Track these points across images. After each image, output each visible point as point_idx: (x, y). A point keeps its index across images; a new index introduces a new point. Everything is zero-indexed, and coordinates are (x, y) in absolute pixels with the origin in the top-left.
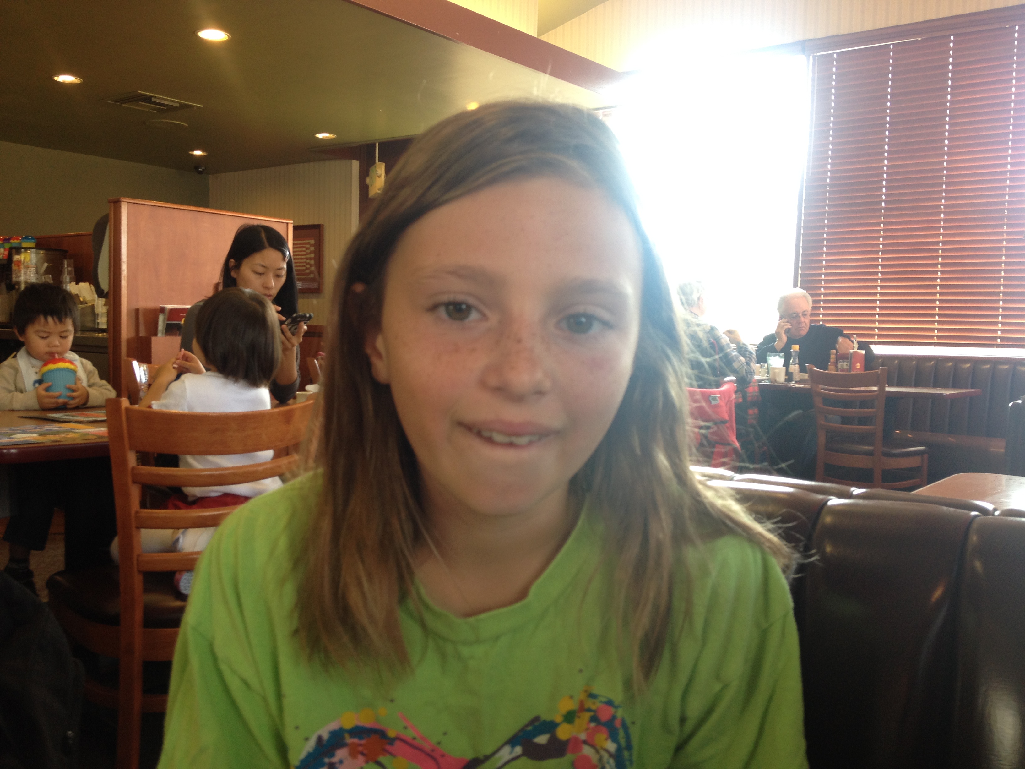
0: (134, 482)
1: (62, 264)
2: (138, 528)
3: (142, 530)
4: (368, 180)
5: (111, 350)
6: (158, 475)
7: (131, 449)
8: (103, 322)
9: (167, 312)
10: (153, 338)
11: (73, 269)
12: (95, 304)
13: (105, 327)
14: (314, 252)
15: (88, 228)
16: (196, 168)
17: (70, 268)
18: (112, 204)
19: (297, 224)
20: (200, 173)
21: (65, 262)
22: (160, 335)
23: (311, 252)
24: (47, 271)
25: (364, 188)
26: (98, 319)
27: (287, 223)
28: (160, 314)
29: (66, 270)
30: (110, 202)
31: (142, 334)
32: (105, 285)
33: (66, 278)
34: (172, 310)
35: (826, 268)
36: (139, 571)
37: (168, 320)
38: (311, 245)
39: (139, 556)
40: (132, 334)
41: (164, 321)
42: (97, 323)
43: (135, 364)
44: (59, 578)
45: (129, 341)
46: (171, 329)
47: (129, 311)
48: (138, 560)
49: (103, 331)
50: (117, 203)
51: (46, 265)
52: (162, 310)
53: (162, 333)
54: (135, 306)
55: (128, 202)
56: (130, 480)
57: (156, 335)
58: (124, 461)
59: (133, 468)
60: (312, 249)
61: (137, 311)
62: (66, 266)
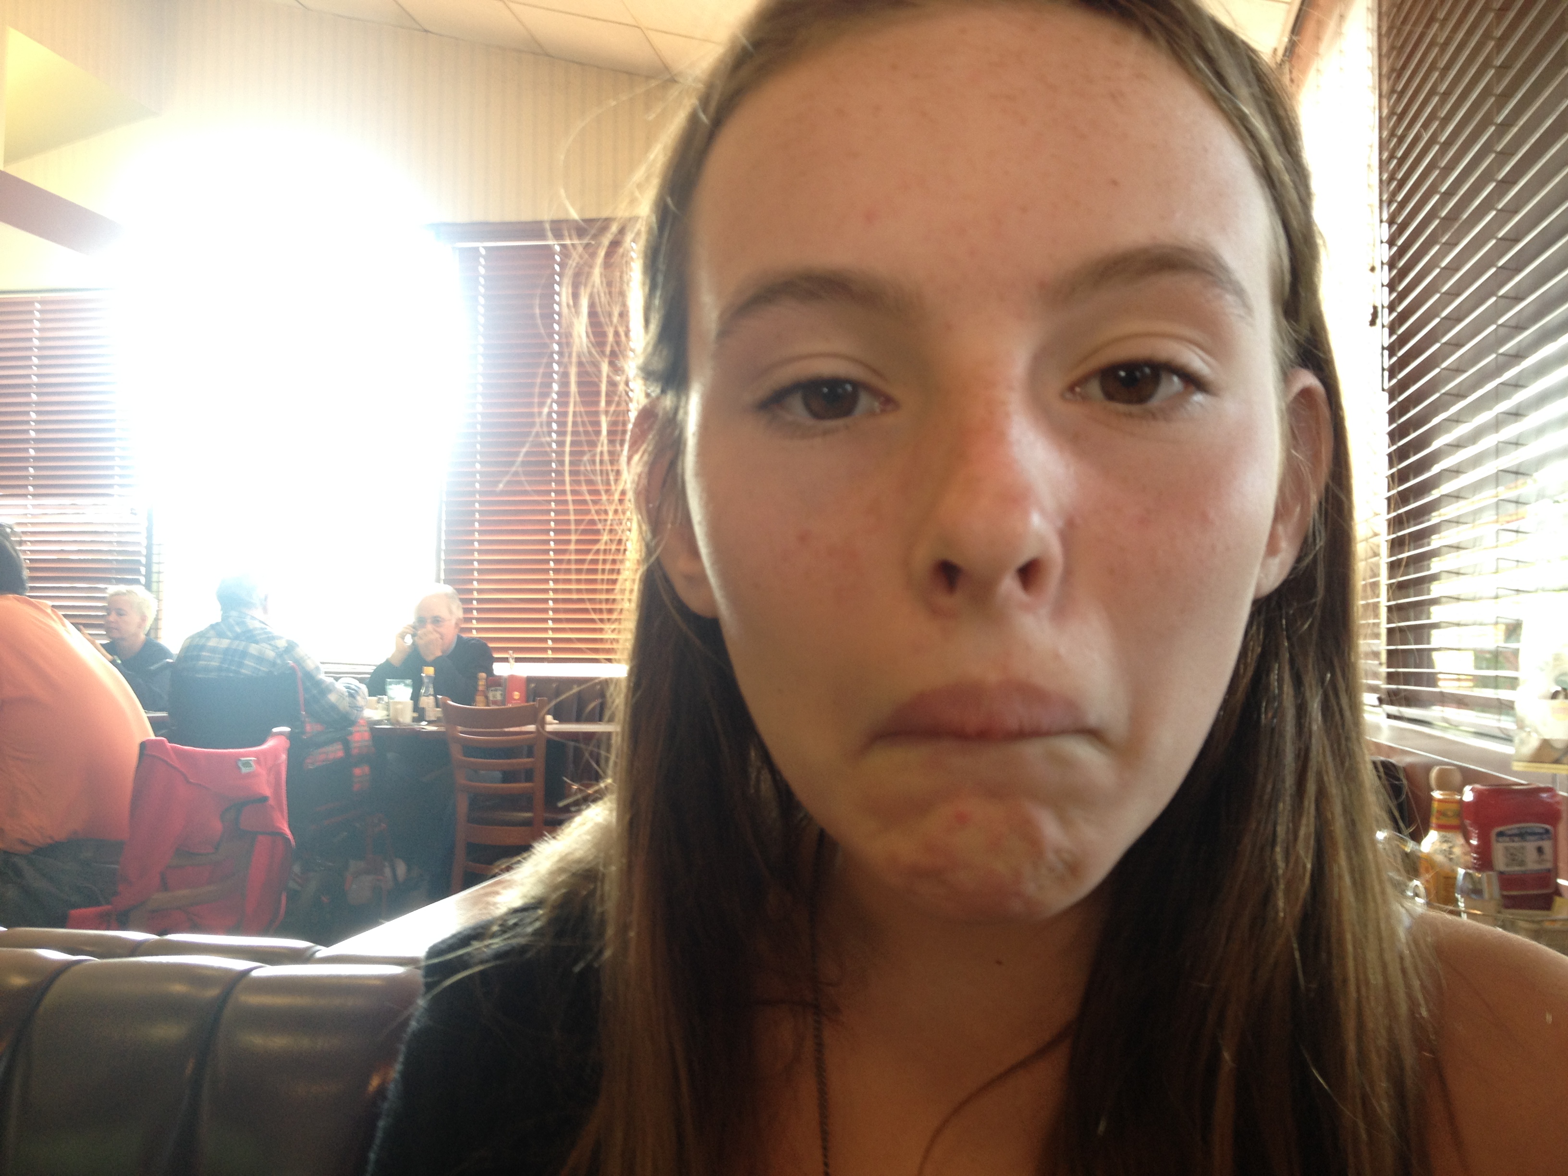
35: (480, 552)
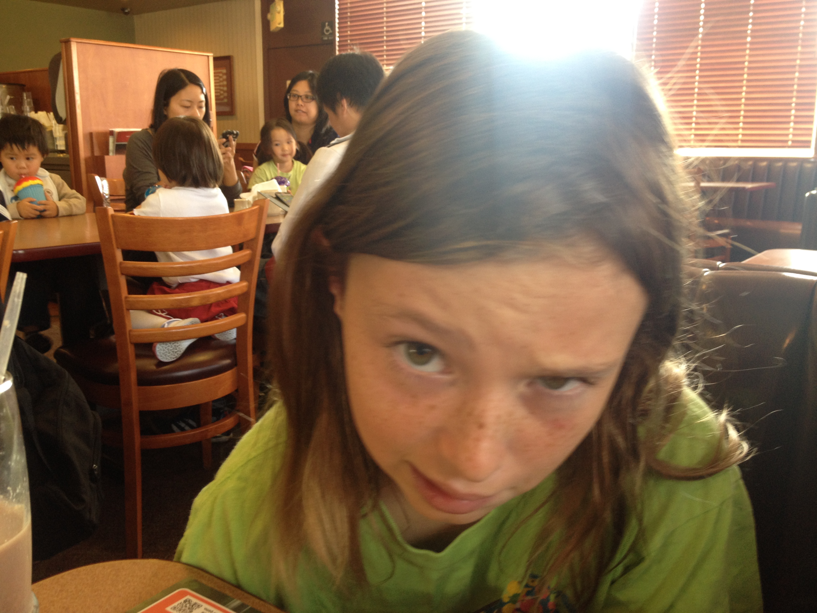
0: (122, 274)
1: (22, 97)
2: (128, 310)
3: (131, 311)
4: (269, 16)
5: (72, 168)
6: (140, 268)
7: (118, 248)
8: (61, 144)
9: (116, 135)
10: (106, 157)
11: (32, 100)
12: (53, 129)
13: (63, 148)
14: (227, 80)
15: (45, 65)
16: (123, 10)
17: (29, 100)
18: (64, 44)
19: (215, 56)
20: (127, 14)
21: (25, 95)
22: (111, 154)
23: (224, 80)
24: (11, 102)
25: (266, 23)
26: (56, 142)
27: (208, 56)
28: (110, 136)
29: (26, 101)
30: (61, 42)
31: (97, 153)
32: (62, 113)
33: (27, 108)
34: (120, 134)
36: (131, 343)
37: (117, 141)
38: (224, 74)
39: (130, 331)
40: (89, 154)
41: (114, 142)
42: (56, 145)
43: (97, 178)
44: (62, 350)
45: (86, 160)
46: (119, 149)
47: (85, 135)
48: (129, 334)
49: (62, 152)
50: (67, 43)
51: (8, 97)
52: (112, 133)
53: (113, 153)
54: (89, 130)
55: (77, 42)
56: (119, 273)
57: (108, 154)
58: (113, 257)
59: (121, 263)
60: (225, 77)
61: (91, 134)
62: (25, 98)
